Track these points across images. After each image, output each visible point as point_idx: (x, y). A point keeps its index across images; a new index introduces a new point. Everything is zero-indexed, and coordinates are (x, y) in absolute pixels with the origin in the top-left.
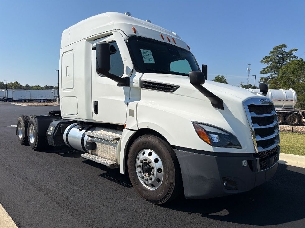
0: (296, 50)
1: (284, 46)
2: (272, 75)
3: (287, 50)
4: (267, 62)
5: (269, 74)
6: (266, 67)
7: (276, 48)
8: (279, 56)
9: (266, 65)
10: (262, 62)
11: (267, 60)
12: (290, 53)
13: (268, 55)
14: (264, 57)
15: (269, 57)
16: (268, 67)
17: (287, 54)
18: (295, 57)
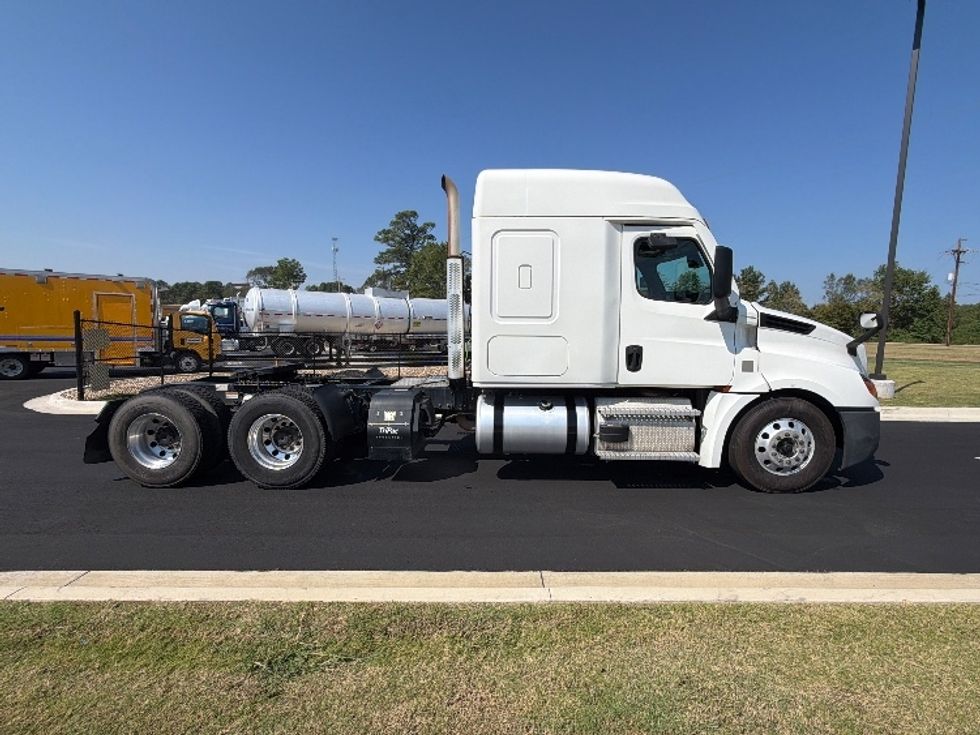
0: (433, 225)
1: (414, 214)
2: (395, 267)
3: (420, 224)
4: (386, 240)
5: (391, 266)
6: (384, 251)
7: (402, 216)
8: (407, 232)
9: (384, 248)
10: (377, 239)
11: (385, 236)
12: (423, 230)
13: (388, 227)
14: (380, 230)
15: (389, 232)
16: (388, 251)
17: (419, 231)
18: (431, 237)
